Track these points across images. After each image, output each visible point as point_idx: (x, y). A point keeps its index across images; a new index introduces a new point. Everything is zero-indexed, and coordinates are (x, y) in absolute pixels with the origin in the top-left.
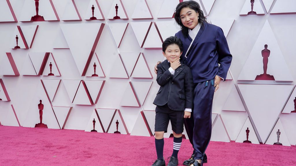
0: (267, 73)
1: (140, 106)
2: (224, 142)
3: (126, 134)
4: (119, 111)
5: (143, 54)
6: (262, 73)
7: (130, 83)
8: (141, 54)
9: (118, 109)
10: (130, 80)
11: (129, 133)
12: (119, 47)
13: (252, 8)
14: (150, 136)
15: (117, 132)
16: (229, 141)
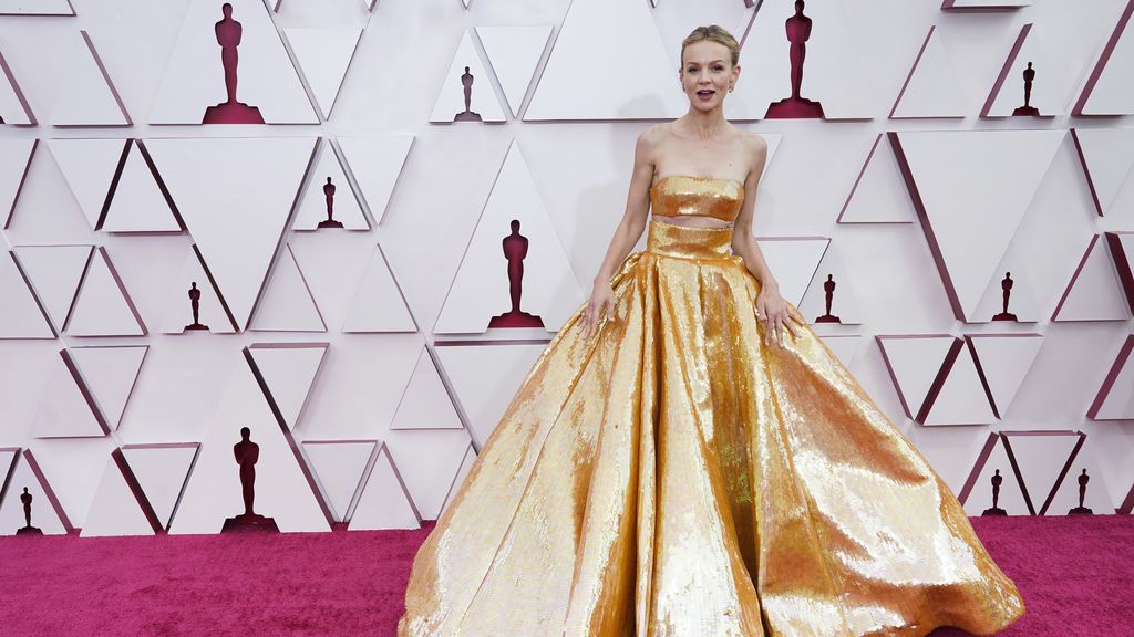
0: (523, 309)
1: (107, 431)
2: (404, 531)
3: (64, 532)
4: (28, 454)
5: (103, 250)
6: (509, 309)
7: (64, 354)
8: (98, 254)
9: (24, 449)
10: (63, 343)
11: (75, 527)
12: (6, 227)
13: (468, 102)
14: (153, 533)
15: (29, 531)
16: (417, 526)
